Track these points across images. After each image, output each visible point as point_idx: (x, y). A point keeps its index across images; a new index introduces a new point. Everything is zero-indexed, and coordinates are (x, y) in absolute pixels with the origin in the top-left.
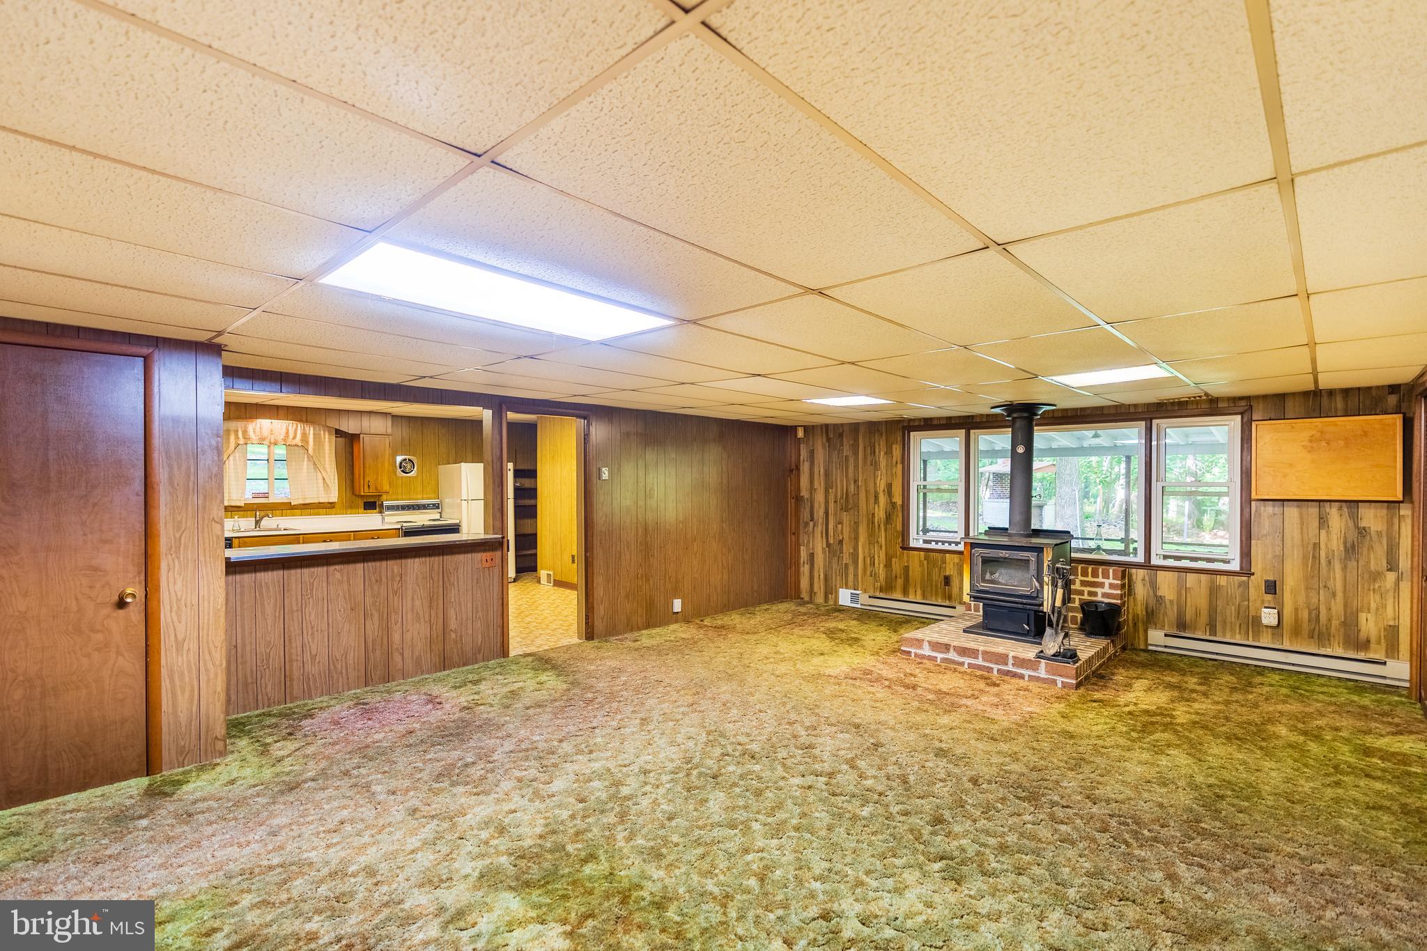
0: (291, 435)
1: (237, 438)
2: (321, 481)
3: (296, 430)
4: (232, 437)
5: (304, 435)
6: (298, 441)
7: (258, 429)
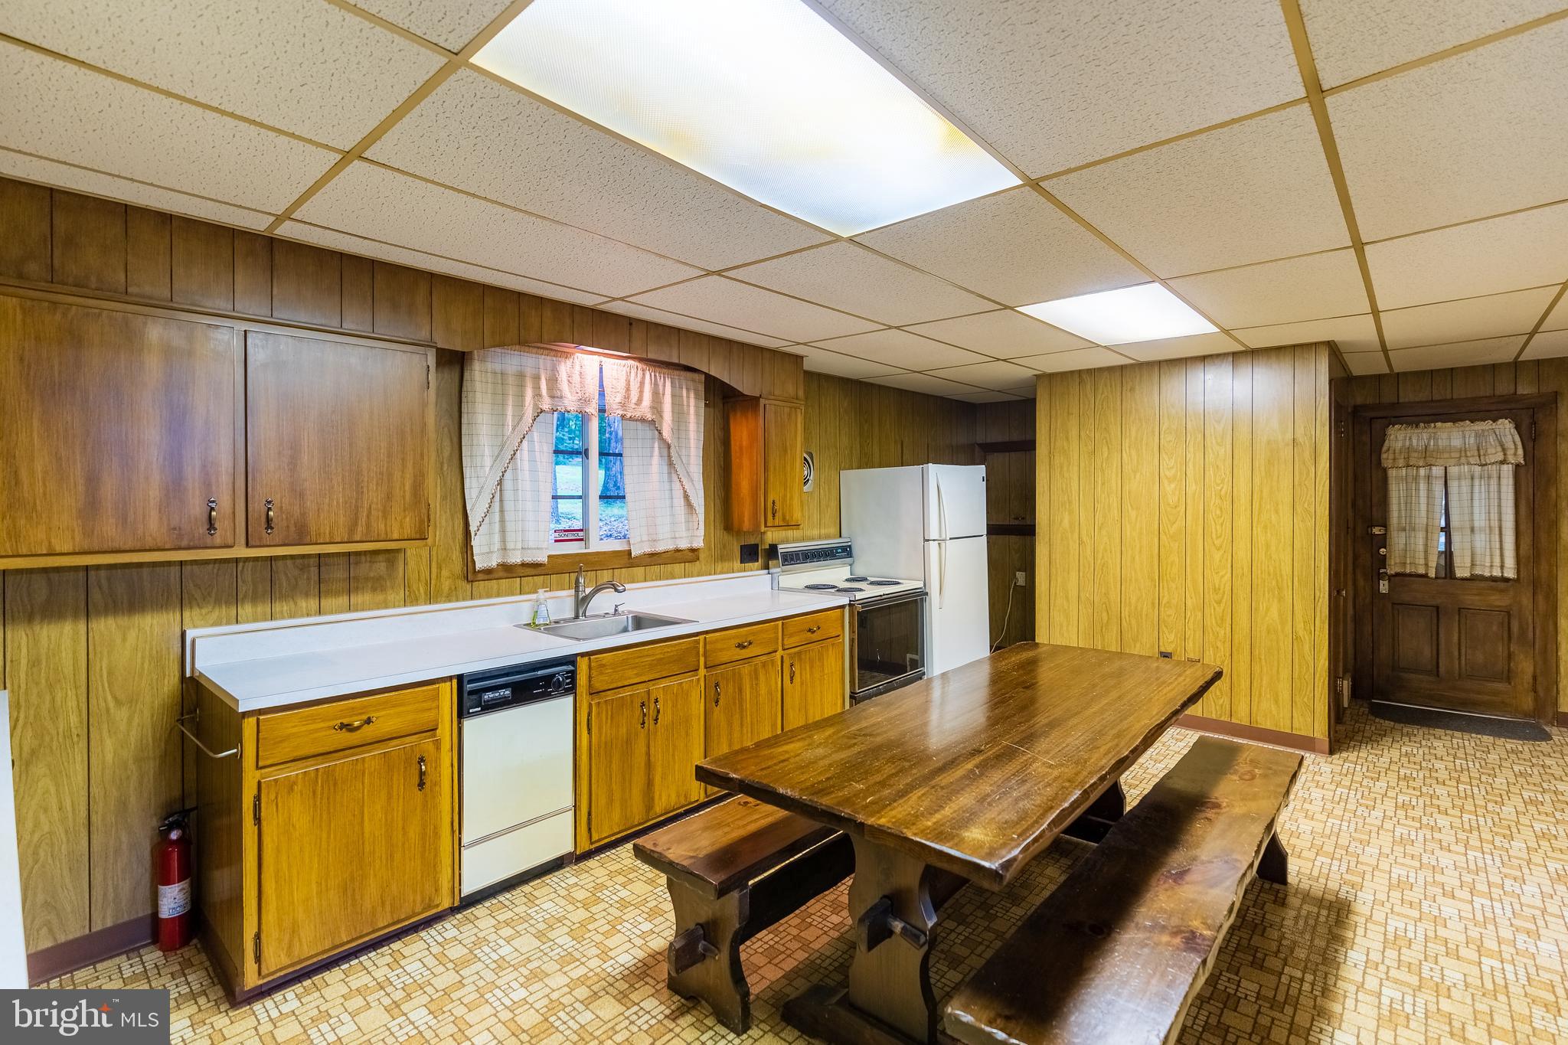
0: (634, 398)
1: (537, 395)
2: (679, 501)
3: (642, 383)
4: (529, 393)
5: (657, 396)
6: (645, 409)
7: (576, 378)
